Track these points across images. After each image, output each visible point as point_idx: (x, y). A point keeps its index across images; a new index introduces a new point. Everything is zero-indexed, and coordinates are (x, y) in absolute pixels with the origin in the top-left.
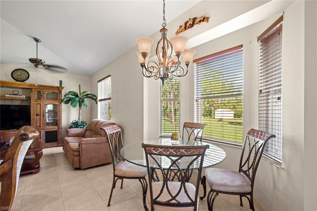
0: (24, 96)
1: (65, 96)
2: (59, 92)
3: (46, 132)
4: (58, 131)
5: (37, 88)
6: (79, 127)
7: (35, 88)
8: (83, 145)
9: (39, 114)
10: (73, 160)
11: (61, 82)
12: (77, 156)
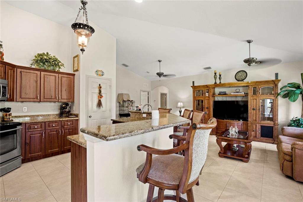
0: (243, 93)
1: (281, 89)
2: (274, 86)
3: (261, 126)
4: (274, 127)
5: (253, 85)
6: (301, 126)
7: (252, 85)
8: (296, 150)
9: (255, 109)
10: (283, 164)
11: (277, 75)
12: (288, 161)
